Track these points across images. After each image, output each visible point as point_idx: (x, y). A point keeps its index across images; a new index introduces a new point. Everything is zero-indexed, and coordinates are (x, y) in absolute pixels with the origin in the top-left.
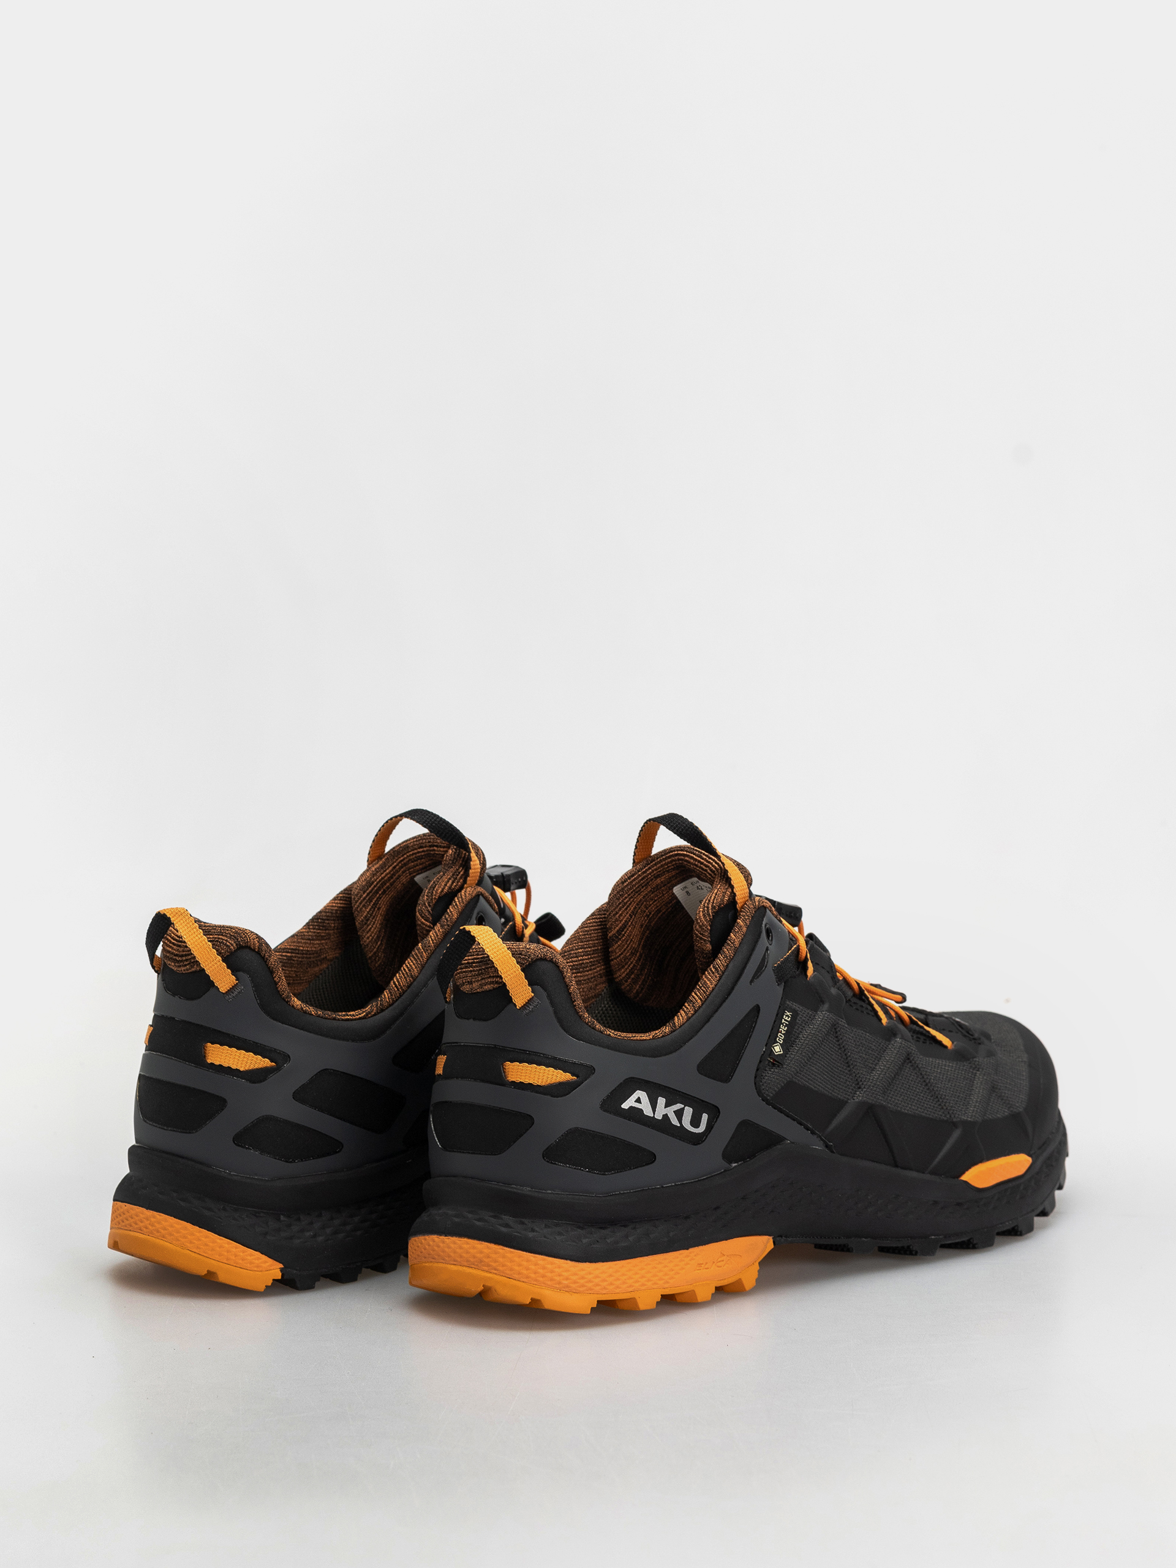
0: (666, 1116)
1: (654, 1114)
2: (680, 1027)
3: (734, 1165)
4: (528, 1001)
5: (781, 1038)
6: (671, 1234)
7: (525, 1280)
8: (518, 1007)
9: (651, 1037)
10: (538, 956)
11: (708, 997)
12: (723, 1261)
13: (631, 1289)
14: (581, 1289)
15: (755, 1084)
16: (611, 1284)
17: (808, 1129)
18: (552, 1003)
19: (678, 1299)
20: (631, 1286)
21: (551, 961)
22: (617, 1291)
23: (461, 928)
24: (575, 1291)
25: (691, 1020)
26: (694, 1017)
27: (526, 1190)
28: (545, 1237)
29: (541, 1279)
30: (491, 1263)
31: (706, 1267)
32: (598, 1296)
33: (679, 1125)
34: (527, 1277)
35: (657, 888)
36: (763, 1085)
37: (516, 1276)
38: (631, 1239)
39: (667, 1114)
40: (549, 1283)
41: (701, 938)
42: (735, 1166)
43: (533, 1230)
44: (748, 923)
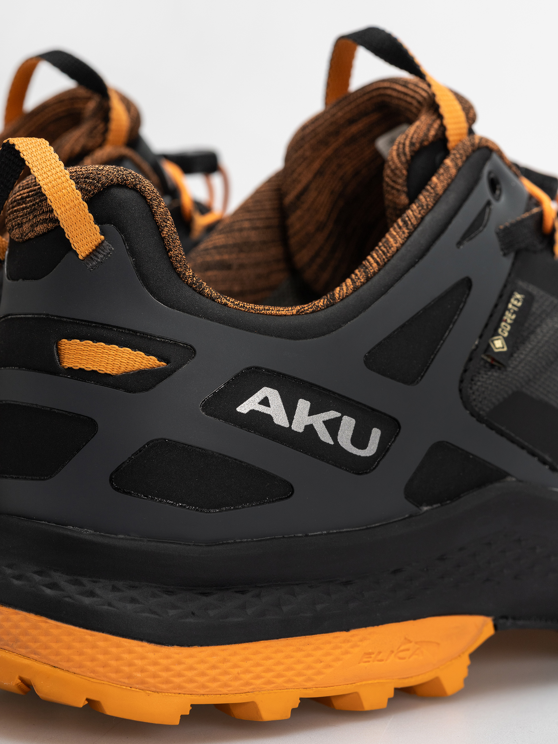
0: (310, 428)
1: (291, 423)
2: (342, 300)
3: (425, 508)
4: (97, 247)
5: (505, 329)
6: (319, 607)
7: (77, 671)
8: (80, 257)
9: (294, 312)
10: (112, 180)
11: (389, 260)
12: (408, 650)
13: (247, 689)
14: (164, 686)
15: (460, 390)
16: (214, 680)
17: (544, 462)
18: (132, 252)
19: (337, 704)
20: (247, 684)
21: (134, 188)
22: (225, 690)
23: (5, 141)
24: (154, 689)
25: (360, 291)
26: (365, 287)
27: (87, 534)
28: (110, 605)
29: (101, 670)
30: (29, 644)
31: (380, 657)
32: (194, 697)
33: (331, 442)
34: (80, 666)
35: (352, 140)
36: (473, 393)
37: (65, 665)
38: (249, 611)
39: (312, 424)
40: (113, 676)
41: (393, 188)
42: (427, 511)
43: (92, 594)
44: (460, 163)
